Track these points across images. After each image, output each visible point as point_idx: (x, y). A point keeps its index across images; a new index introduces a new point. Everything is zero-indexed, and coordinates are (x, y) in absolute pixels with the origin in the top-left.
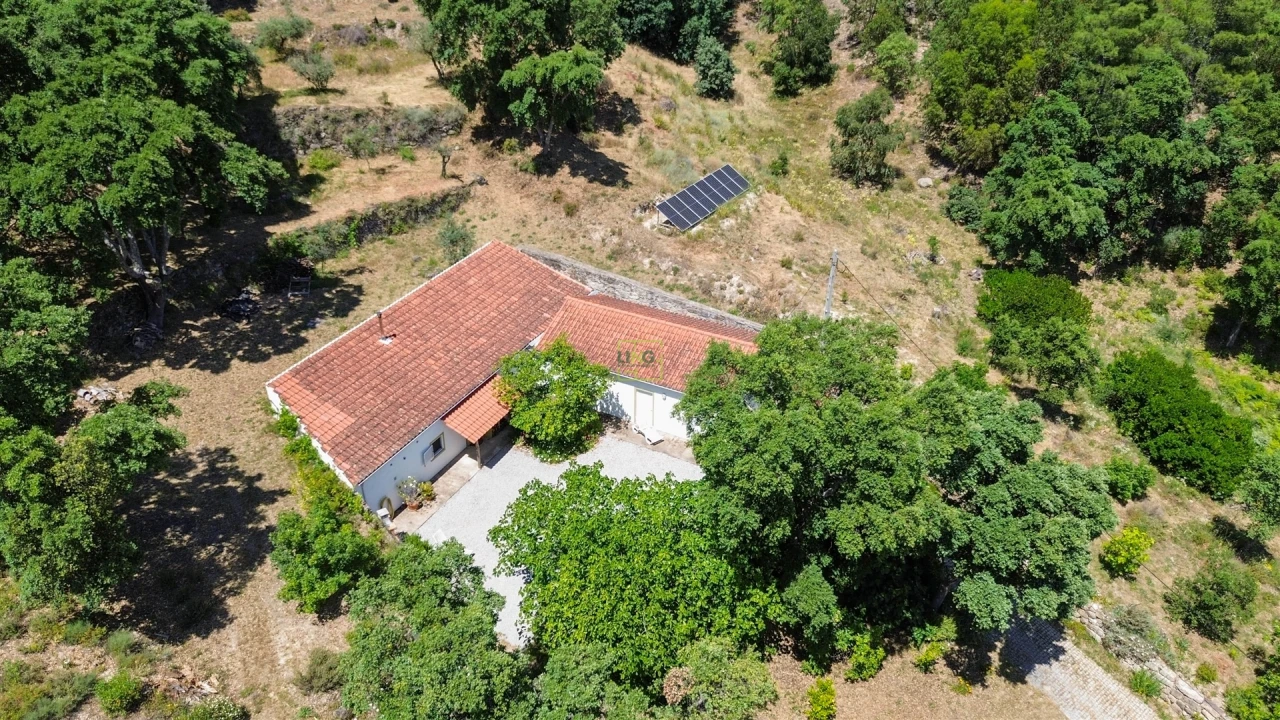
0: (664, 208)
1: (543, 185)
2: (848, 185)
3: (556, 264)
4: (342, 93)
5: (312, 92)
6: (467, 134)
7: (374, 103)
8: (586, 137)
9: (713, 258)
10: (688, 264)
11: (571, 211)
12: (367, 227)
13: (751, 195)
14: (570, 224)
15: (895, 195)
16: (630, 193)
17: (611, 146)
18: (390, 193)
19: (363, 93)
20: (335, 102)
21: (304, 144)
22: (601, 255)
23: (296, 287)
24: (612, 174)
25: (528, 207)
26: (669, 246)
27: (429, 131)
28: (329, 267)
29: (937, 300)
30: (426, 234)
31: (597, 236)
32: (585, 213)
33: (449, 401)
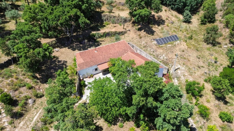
0: (157, 40)
1: (138, 33)
2: (205, 44)
3: (133, 47)
4: (113, 13)
5: (109, 12)
6: (131, 22)
7: (117, 15)
8: (151, 26)
9: (162, 51)
10: (156, 51)
11: (141, 38)
12: (107, 35)
13: (178, 41)
14: (140, 40)
15: (216, 48)
16: (153, 37)
17: (155, 28)
18: (113, 30)
19: (117, 13)
20: (112, 14)
21: (105, 20)
22: (142, 47)
23: (92, 41)
24: (152, 33)
25: (135, 36)
26: (154, 47)
27: (125, 21)
28: (98, 40)
29: (209, 70)
30: (114, 38)
31: (143, 43)
32: (143, 39)
33: (100, 63)
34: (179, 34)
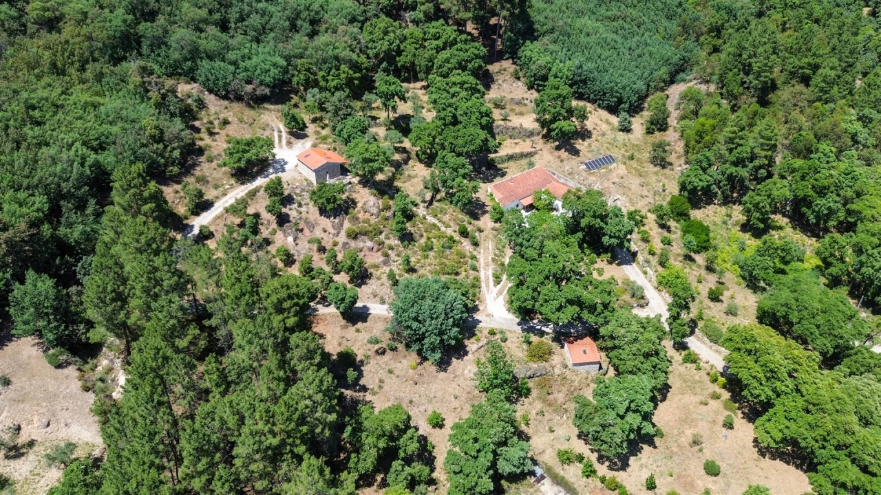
0: (586, 164)
1: (557, 153)
2: (652, 166)
3: (554, 174)
4: (510, 121)
5: (503, 120)
6: (541, 136)
7: (518, 126)
8: (572, 141)
9: (594, 178)
10: (587, 179)
11: (562, 161)
12: (511, 158)
13: (615, 164)
14: (561, 164)
15: (667, 171)
16: (579, 159)
17: (580, 145)
18: (517, 150)
19: (516, 121)
20: (509, 124)
21: (498, 134)
22: (566, 174)
23: (493, 169)
24: (576, 152)
25: (551, 158)
26: (584, 174)
27: (531, 134)
28: (500, 166)
29: (655, 199)
30: (524, 161)
31: (567, 168)
32: (565, 162)
33: (521, 197)
34: (615, 153)
